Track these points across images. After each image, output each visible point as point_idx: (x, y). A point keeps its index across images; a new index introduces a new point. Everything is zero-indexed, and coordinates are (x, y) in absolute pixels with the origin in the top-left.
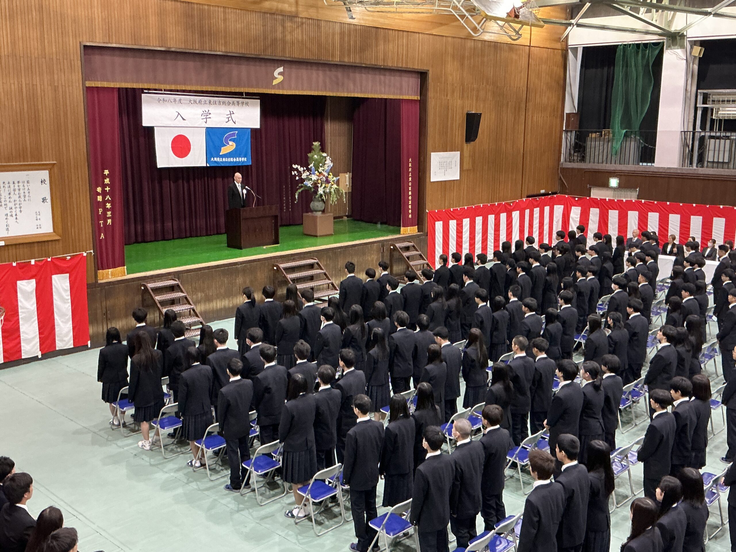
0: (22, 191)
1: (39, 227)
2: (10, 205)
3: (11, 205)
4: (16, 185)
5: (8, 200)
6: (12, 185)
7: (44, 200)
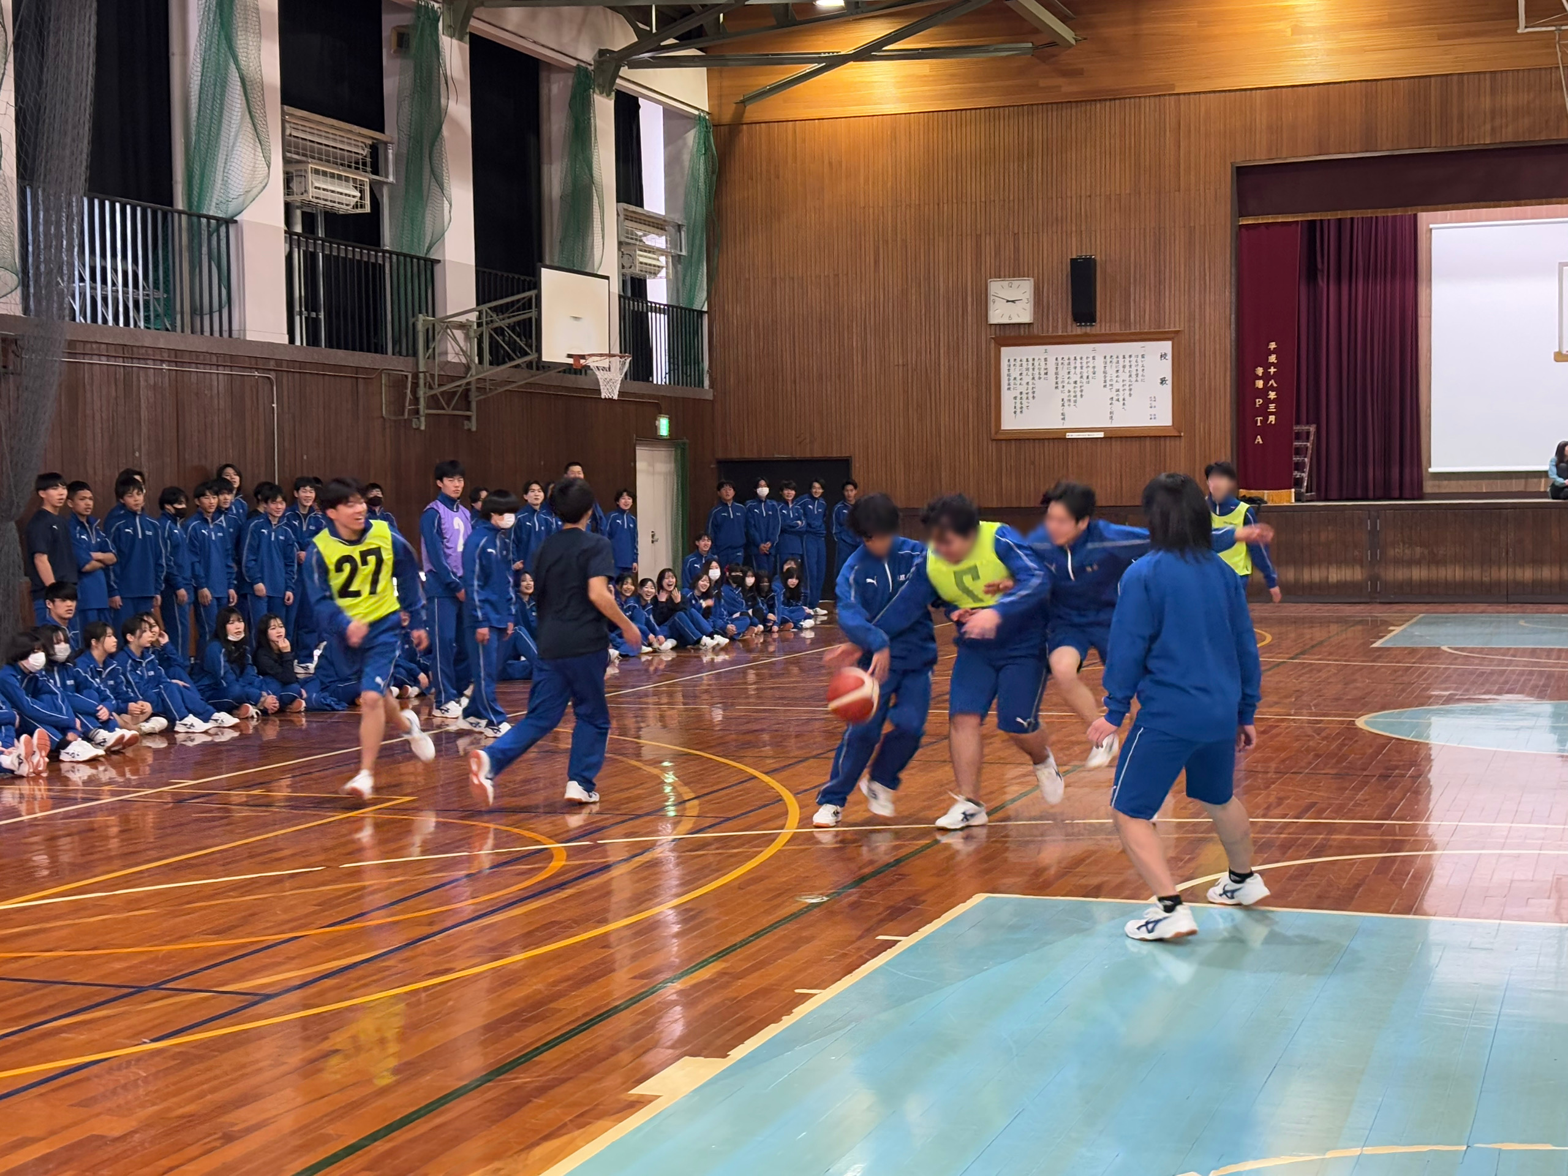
0: (1134, 368)
1: (1153, 417)
2: (1116, 386)
3: (1119, 386)
4: (1127, 359)
5: (1115, 379)
6: (1121, 359)
7: (1163, 381)
